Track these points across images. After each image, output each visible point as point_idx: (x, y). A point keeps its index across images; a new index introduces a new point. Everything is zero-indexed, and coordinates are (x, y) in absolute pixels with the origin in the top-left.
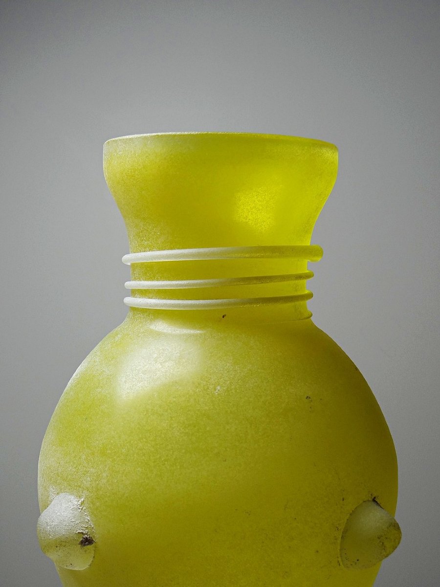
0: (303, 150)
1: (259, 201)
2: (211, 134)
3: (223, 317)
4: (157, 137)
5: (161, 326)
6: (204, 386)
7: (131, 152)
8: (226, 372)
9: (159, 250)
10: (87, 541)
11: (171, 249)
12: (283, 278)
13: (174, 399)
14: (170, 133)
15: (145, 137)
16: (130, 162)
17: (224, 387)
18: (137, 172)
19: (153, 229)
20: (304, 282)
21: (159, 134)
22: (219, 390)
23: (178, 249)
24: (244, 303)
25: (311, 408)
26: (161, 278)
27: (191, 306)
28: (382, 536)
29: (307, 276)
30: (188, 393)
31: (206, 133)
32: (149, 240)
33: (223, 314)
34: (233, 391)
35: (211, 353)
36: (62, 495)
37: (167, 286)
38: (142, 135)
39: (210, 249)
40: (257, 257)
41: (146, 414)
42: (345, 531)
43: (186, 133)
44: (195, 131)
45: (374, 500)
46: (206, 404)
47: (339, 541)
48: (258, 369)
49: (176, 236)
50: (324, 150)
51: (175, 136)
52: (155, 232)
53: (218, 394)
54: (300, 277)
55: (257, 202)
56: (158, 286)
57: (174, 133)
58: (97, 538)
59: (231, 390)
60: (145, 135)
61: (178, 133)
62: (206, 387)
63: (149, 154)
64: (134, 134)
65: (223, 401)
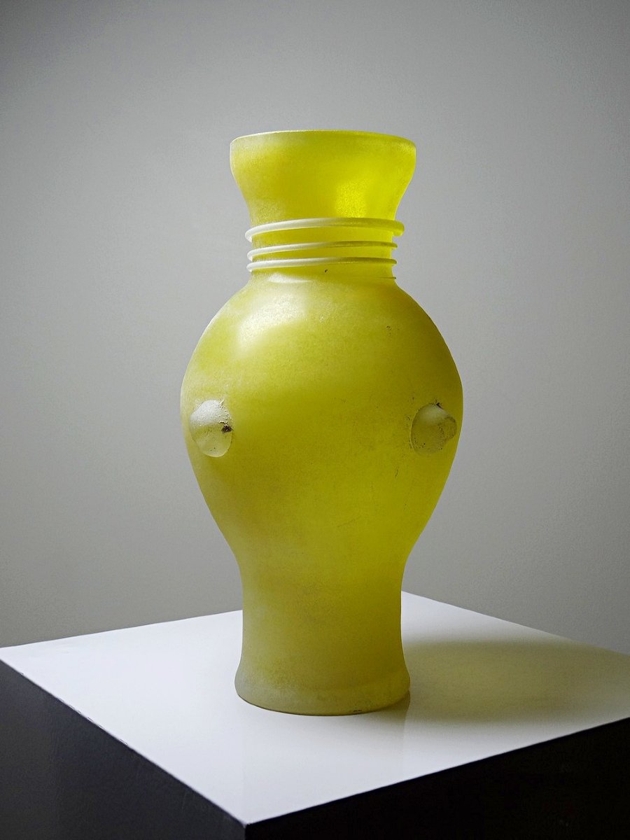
3: (325, 271)
4: (275, 134)
5: (278, 279)
6: (311, 316)
7: (255, 146)
9: (277, 222)
10: (227, 429)
11: (286, 220)
15: (267, 135)
16: (254, 154)
17: (326, 317)
19: (272, 206)
20: (390, 249)
21: (277, 132)
22: (322, 319)
23: (291, 220)
24: (341, 260)
25: (390, 334)
26: (278, 243)
27: (301, 263)
28: (441, 424)
29: (392, 245)
33: (326, 269)
36: (206, 403)
37: (283, 249)
38: (263, 133)
40: (350, 226)
42: (415, 421)
45: (438, 405)
46: (313, 328)
47: (410, 428)
50: (402, 145)
52: (273, 209)
54: (385, 244)
56: (275, 250)
58: (234, 427)
59: (332, 319)
60: (266, 133)
62: (313, 317)
63: (270, 148)
65: (325, 326)
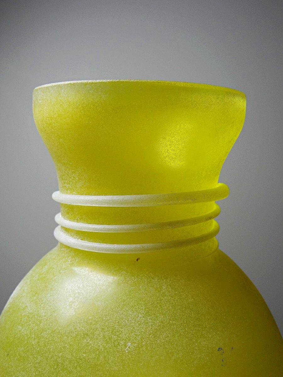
0: (218, 98)
1: (172, 150)
2: (123, 82)
3: (137, 260)
4: (69, 85)
6: (115, 341)
7: (48, 100)
8: (138, 324)
11: (89, 194)
12: (195, 221)
13: (84, 355)
14: (83, 81)
16: (47, 110)
17: (135, 343)
18: (53, 121)
19: (73, 174)
21: (72, 82)
22: (129, 348)
23: (95, 195)
24: (157, 248)
25: (223, 361)
26: (80, 219)
27: (106, 250)
30: (98, 349)
31: (118, 80)
32: (70, 184)
33: (137, 258)
34: (144, 349)
35: (124, 302)
39: (124, 196)
41: (56, 369)
43: (98, 81)
44: (107, 79)
46: (115, 363)
48: (170, 320)
49: (92, 182)
51: (86, 84)
52: (74, 177)
53: (129, 352)
55: (170, 150)
57: (86, 81)
59: (142, 347)
61: (90, 81)
62: (116, 343)
63: (63, 103)
64: (50, 83)
65: (133, 360)
